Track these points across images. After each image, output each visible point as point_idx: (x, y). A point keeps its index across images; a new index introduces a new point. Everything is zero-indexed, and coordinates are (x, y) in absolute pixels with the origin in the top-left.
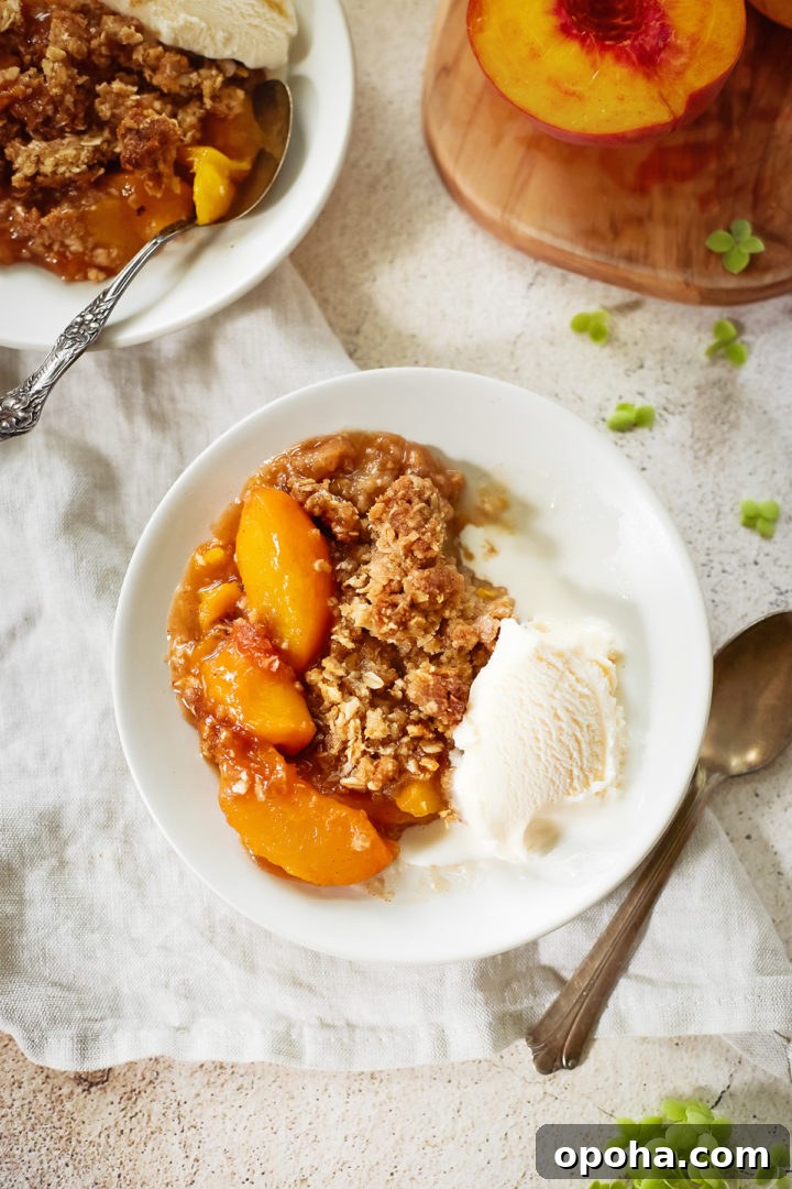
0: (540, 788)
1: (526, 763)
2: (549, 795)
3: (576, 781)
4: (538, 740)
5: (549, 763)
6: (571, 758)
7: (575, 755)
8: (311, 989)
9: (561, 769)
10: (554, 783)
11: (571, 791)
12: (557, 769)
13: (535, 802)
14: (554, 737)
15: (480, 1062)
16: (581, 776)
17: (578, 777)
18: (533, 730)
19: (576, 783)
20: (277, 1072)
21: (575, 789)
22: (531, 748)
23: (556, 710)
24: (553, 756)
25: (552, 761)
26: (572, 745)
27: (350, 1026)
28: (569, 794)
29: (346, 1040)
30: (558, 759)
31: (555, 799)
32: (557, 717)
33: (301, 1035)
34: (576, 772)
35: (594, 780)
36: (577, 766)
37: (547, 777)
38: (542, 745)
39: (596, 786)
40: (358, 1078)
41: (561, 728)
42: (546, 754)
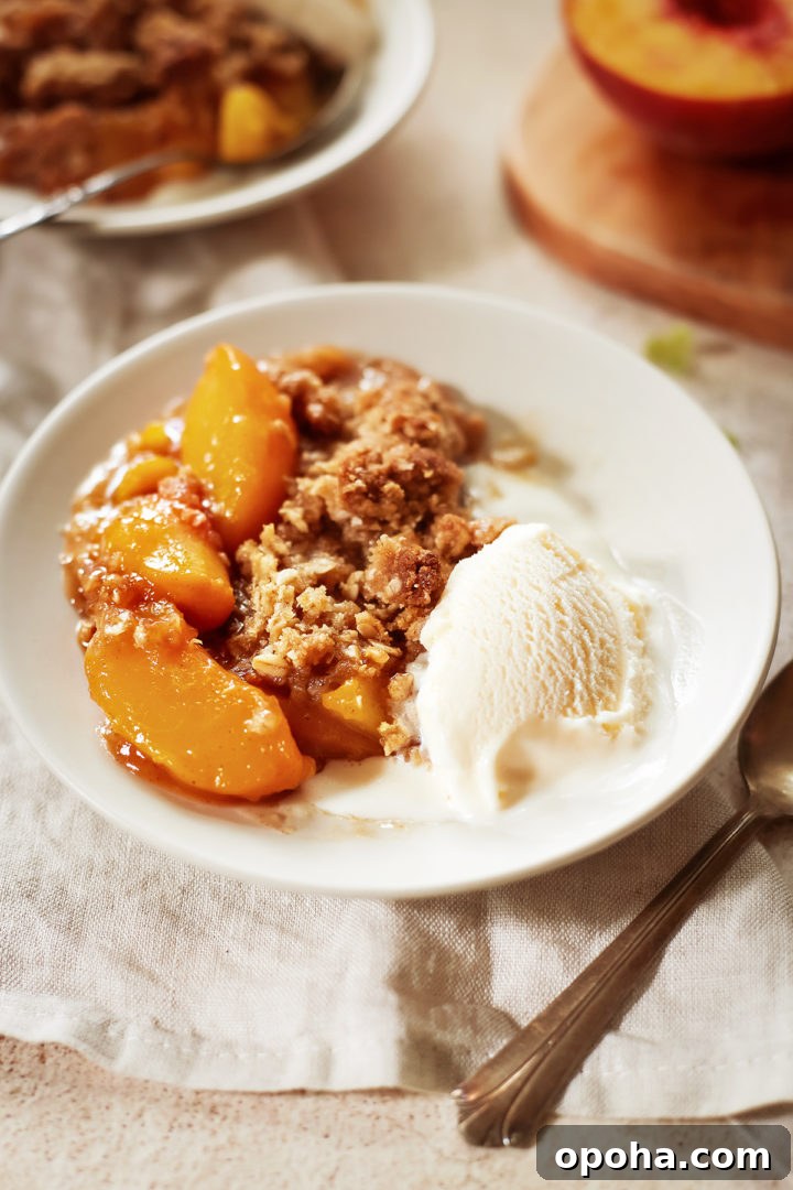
0: (525, 690)
1: (510, 653)
2: (537, 705)
3: (578, 699)
4: (529, 627)
5: (543, 661)
6: (574, 665)
7: (580, 663)
8: (152, 977)
9: (558, 673)
10: (545, 689)
11: (569, 711)
12: (552, 673)
13: (517, 711)
14: (553, 630)
15: (378, 1118)
16: (586, 695)
17: (582, 698)
18: (526, 615)
19: (577, 703)
20: (74, 1081)
21: (574, 710)
22: (520, 635)
23: (559, 600)
24: (548, 652)
25: (547, 659)
26: (576, 647)
27: (197, 1037)
28: (565, 714)
29: (185, 1050)
30: (555, 659)
31: (546, 717)
32: (558, 606)
33: (122, 1034)
34: (579, 686)
35: (602, 710)
36: (581, 679)
37: (537, 678)
38: (534, 634)
39: (603, 716)
40: (192, 1109)
41: (562, 623)
42: (539, 646)
